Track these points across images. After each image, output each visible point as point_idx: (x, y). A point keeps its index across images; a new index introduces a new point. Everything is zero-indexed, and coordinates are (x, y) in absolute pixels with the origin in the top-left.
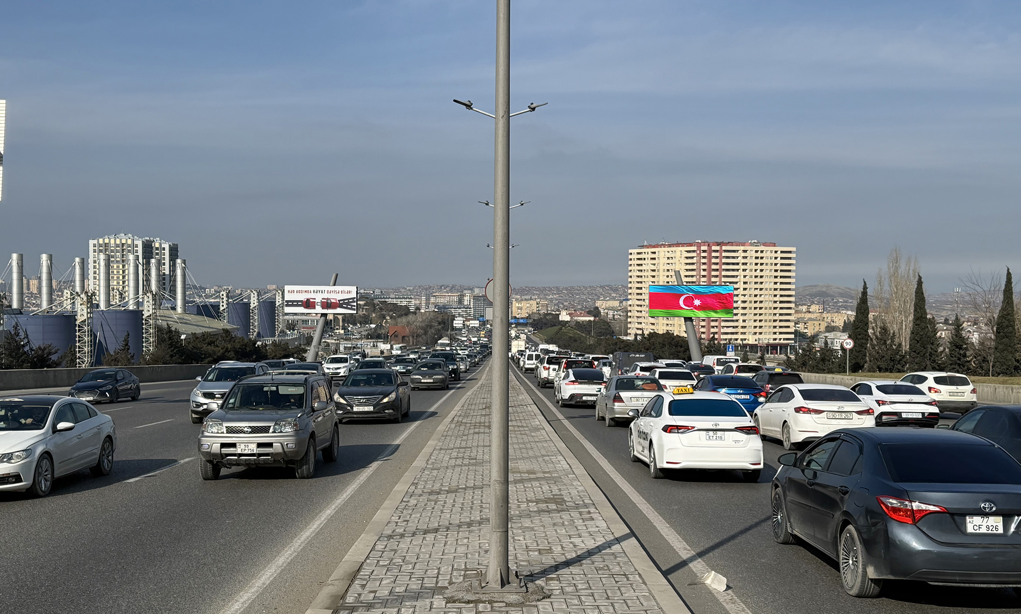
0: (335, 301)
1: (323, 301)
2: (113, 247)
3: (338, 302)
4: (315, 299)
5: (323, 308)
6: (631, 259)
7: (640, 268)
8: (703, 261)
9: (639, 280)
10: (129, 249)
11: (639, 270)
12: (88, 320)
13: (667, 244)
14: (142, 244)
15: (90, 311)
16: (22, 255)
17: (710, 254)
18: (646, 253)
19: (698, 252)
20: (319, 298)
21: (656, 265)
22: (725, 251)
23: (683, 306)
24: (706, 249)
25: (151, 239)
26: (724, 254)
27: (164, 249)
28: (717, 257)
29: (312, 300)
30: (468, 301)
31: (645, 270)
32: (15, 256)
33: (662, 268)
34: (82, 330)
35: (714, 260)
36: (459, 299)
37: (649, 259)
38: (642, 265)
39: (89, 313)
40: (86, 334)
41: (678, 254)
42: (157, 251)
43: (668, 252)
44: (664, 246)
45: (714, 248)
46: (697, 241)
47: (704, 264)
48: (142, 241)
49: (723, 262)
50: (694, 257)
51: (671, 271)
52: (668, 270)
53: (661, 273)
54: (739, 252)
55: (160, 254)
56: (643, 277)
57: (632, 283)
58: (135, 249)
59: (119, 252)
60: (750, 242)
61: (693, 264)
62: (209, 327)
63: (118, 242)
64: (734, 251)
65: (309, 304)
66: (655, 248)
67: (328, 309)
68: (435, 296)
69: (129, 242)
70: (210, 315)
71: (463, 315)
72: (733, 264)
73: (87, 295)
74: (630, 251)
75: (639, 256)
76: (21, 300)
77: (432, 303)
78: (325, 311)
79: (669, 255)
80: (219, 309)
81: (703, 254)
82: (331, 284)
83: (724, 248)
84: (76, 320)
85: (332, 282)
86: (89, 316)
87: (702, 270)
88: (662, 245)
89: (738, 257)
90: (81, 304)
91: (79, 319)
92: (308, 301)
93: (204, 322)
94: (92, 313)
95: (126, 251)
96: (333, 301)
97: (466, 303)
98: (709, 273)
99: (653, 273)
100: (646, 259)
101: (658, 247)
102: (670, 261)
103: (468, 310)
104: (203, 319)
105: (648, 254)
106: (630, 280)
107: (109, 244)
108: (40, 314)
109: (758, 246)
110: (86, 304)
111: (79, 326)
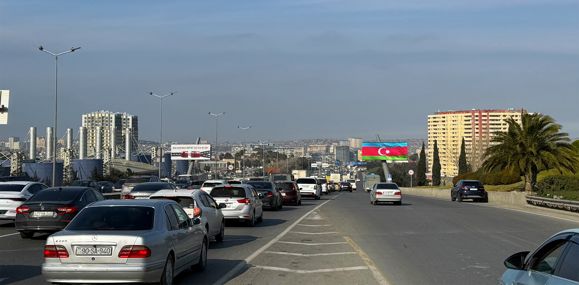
0: (199, 153)
1: (192, 153)
2: (97, 119)
3: (200, 153)
4: (187, 152)
5: (192, 157)
6: (429, 122)
7: (435, 127)
8: (476, 122)
9: (435, 135)
10: (106, 120)
11: (434, 129)
12: (70, 165)
13: (453, 111)
14: (115, 116)
15: (72, 160)
16: (36, 128)
17: (481, 118)
18: (439, 118)
19: (473, 117)
20: (189, 151)
21: (446, 125)
22: (491, 116)
23: (380, 154)
24: (478, 115)
25: (121, 113)
26: (490, 118)
27: (129, 119)
28: (485, 120)
29: (186, 153)
30: (333, 150)
31: (438, 129)
32: (32, 129)
33: (449, 127)
34: (67, 171)
35: (483, 122)
36: (326, 148)
37: (441, 121)
38: (436, 125)
39: (71, 161)
40: (69, 173)
41: (460, 118)
42: (124, 121)
43: (453, 117)
44: (451, 113)
45: (483, 114)
46: (472, 109)
47: (477, 124)
48: (115, 115)
49: (490, 123)
50: (470, 120)
51: (455, 129)
52: (454, 129)
53: (449, 131)
54: (500, 116)
55: (126, 123)
56: (438, 133)
57: (431, 137)
58: (110, 120)
59: (100, 122)
60: (508, 109)
61: (470, 124)
62: (144, 169)
63: (100, 116)
64: (497, 116)
65: (184, 155)
66: (445, 114)
67: (195, 157)
68: (310, 147)
69: (107, 115)
70: (144, 161)
71: (329, 159)
72: (497, 124)
73: (70, 151)
74: (429, 116)
75: (435, 120)
76: (35, 155)
77: (309, 152)
78: (193, 159)
79: (454, 119)
80: (151, 158)
81: (476, 118)
82: (196, 143)
83: (490, 114)
84: (63, 165)
85: (197, 142)
86: (71, 163)
87: (476, 129)
88: (450, 112)
89: (500, 120)
90: (66, 157)
91: (66, 165)
92: (184, 153)
93: (141, 166)
94: (73, 161)
95: (105, 121)
96: (197, 153)
97: (331, 151)
98: (481, 131)
99: (444, 131)
100: (439, 122)
101: (447, 114)
102: (454, 123)
103: (333, 156)
104: (140, 164)
105: (440, 118)
106: (429, 135)
107: (95, 117)
108: (44, 162)
109: (514, 112)
110: (69, 156)
111: (65, 169)
